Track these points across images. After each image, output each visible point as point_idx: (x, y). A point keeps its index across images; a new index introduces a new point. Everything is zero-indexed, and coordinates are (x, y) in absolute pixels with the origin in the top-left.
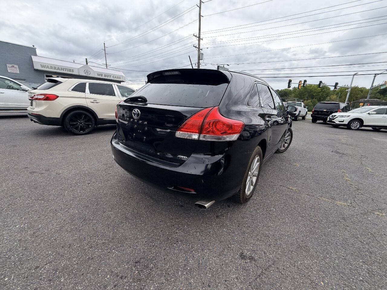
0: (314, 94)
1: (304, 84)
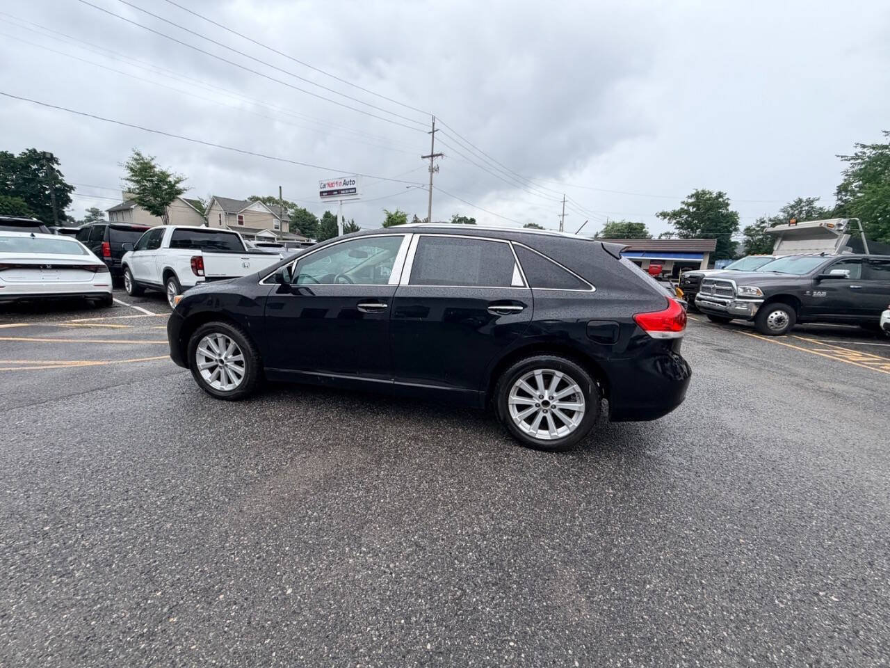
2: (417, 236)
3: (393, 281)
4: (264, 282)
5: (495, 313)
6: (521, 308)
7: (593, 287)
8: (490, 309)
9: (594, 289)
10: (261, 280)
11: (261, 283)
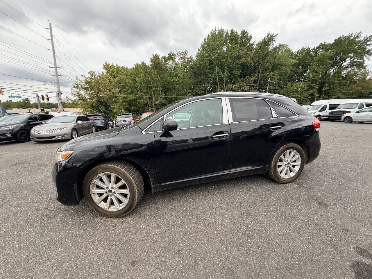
2: (227, 98)
3: (225, 122)
4: (145, 132)
5: (272, 130)
6: (280, 126)
7: (297, 115)
8: (271, 129)
9: (298, 116)
10: (143, 130)
11: (143, 132)
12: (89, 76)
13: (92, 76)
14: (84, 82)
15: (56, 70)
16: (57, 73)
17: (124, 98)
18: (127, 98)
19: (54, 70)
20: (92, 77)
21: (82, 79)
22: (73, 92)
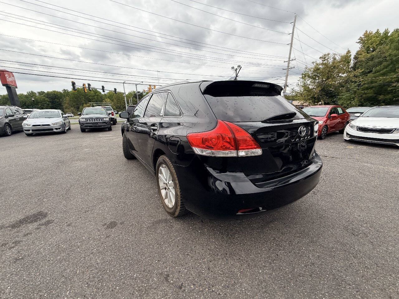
0: (91, 98)
1: (89, 87)
12: (320, 61)
13: (325, 60)
14: (312, 70)
15: (289, 63)
16: (288, 66)
17: (372, 82)
18: (376, 82)
19: (287, 63)
20: (324, 62)
21: (313, 66)
22: (299, 84)
